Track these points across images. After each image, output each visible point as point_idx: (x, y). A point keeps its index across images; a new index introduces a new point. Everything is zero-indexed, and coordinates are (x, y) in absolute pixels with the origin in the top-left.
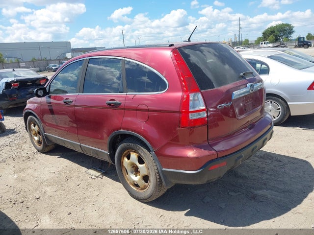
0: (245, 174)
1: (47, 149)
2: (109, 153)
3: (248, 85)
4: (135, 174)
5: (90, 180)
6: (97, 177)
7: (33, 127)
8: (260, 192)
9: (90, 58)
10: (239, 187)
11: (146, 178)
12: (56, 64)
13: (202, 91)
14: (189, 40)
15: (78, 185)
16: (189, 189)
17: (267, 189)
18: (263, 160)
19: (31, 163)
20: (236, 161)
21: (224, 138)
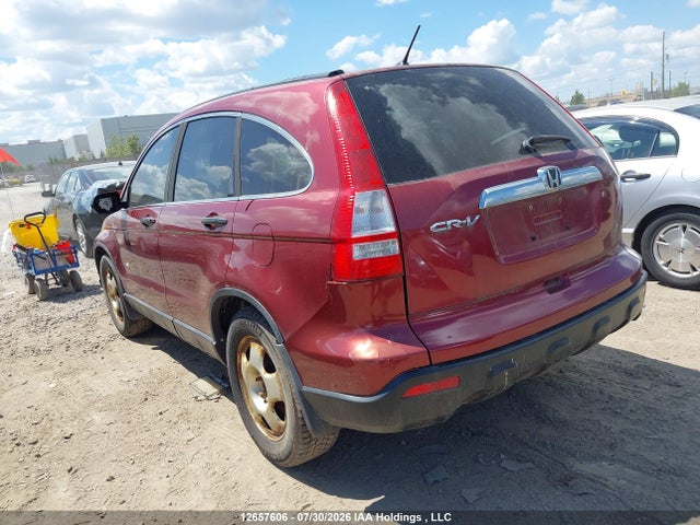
0: (564, 414)
1: (135, 330)
2: (214, 343)
3: (539, 171)
4: (262, 396)
5: (192, 404)
6: (208, 398)
7: (109, 281)
8: (589, 468)
9: (190, 119)
10: (536, 450)
11: (279, 408)
13: (390, 185)
14: (405, 61)
15: (161, 413)
16: (404, 443)
17: (612, 460)
18: (628, 379)
19: (94, 360)
20: (490, 375)
21: (480, 304)
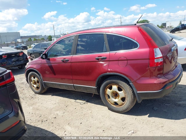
1: (43, 91)
2: (96, 88)
4: (114, 98)
5: (81, 105)
6: (84, 103)
7: (33, 79)
9: (79, 34)
12: (13, 46)
19: (36, 100)
20: (176, 84)
